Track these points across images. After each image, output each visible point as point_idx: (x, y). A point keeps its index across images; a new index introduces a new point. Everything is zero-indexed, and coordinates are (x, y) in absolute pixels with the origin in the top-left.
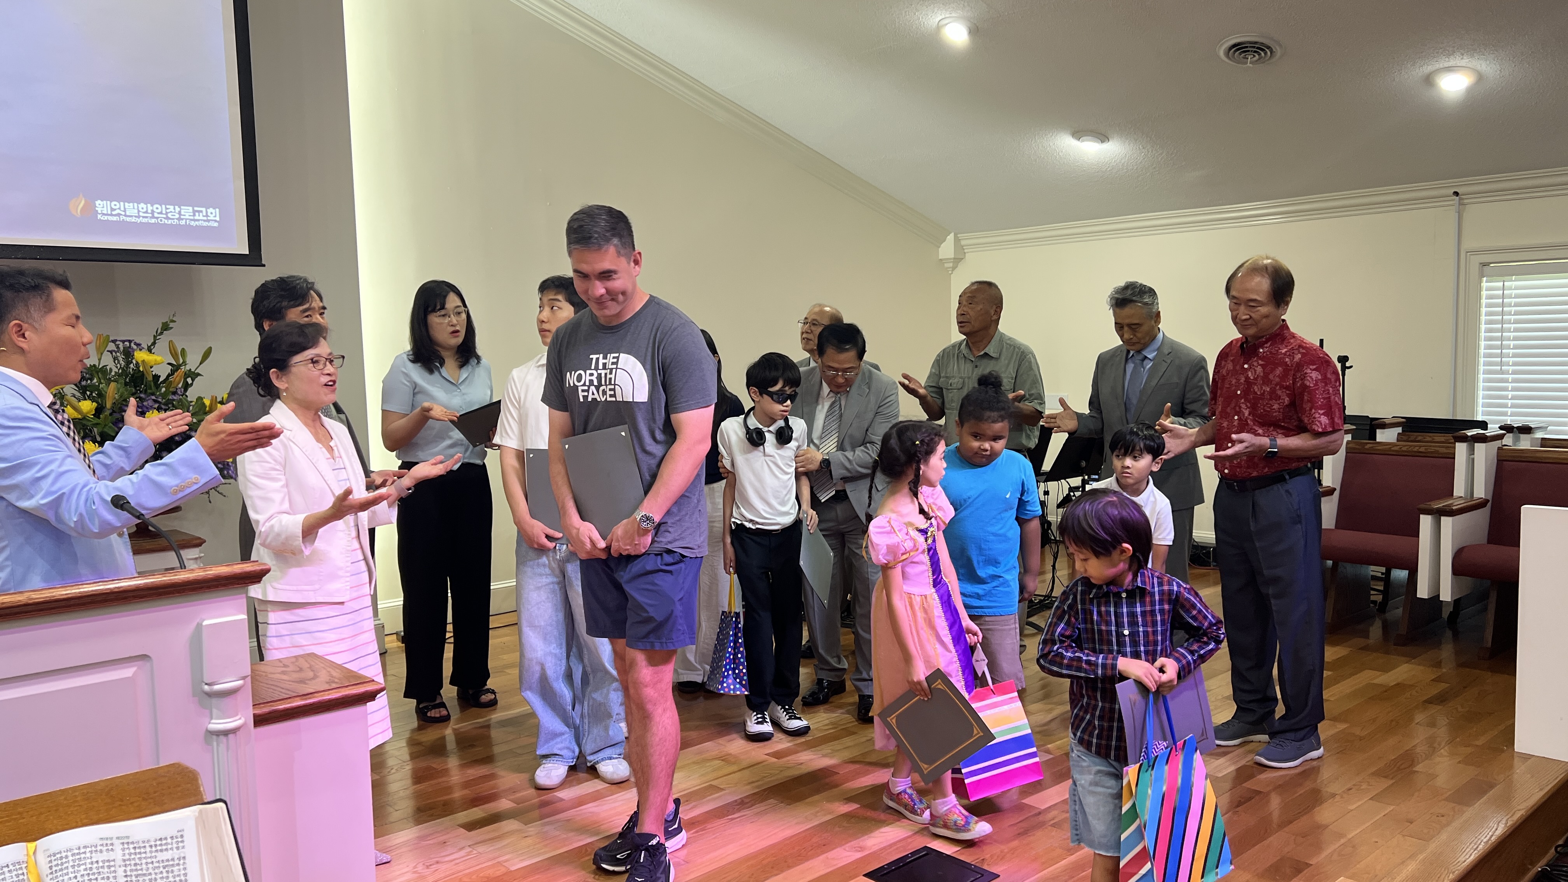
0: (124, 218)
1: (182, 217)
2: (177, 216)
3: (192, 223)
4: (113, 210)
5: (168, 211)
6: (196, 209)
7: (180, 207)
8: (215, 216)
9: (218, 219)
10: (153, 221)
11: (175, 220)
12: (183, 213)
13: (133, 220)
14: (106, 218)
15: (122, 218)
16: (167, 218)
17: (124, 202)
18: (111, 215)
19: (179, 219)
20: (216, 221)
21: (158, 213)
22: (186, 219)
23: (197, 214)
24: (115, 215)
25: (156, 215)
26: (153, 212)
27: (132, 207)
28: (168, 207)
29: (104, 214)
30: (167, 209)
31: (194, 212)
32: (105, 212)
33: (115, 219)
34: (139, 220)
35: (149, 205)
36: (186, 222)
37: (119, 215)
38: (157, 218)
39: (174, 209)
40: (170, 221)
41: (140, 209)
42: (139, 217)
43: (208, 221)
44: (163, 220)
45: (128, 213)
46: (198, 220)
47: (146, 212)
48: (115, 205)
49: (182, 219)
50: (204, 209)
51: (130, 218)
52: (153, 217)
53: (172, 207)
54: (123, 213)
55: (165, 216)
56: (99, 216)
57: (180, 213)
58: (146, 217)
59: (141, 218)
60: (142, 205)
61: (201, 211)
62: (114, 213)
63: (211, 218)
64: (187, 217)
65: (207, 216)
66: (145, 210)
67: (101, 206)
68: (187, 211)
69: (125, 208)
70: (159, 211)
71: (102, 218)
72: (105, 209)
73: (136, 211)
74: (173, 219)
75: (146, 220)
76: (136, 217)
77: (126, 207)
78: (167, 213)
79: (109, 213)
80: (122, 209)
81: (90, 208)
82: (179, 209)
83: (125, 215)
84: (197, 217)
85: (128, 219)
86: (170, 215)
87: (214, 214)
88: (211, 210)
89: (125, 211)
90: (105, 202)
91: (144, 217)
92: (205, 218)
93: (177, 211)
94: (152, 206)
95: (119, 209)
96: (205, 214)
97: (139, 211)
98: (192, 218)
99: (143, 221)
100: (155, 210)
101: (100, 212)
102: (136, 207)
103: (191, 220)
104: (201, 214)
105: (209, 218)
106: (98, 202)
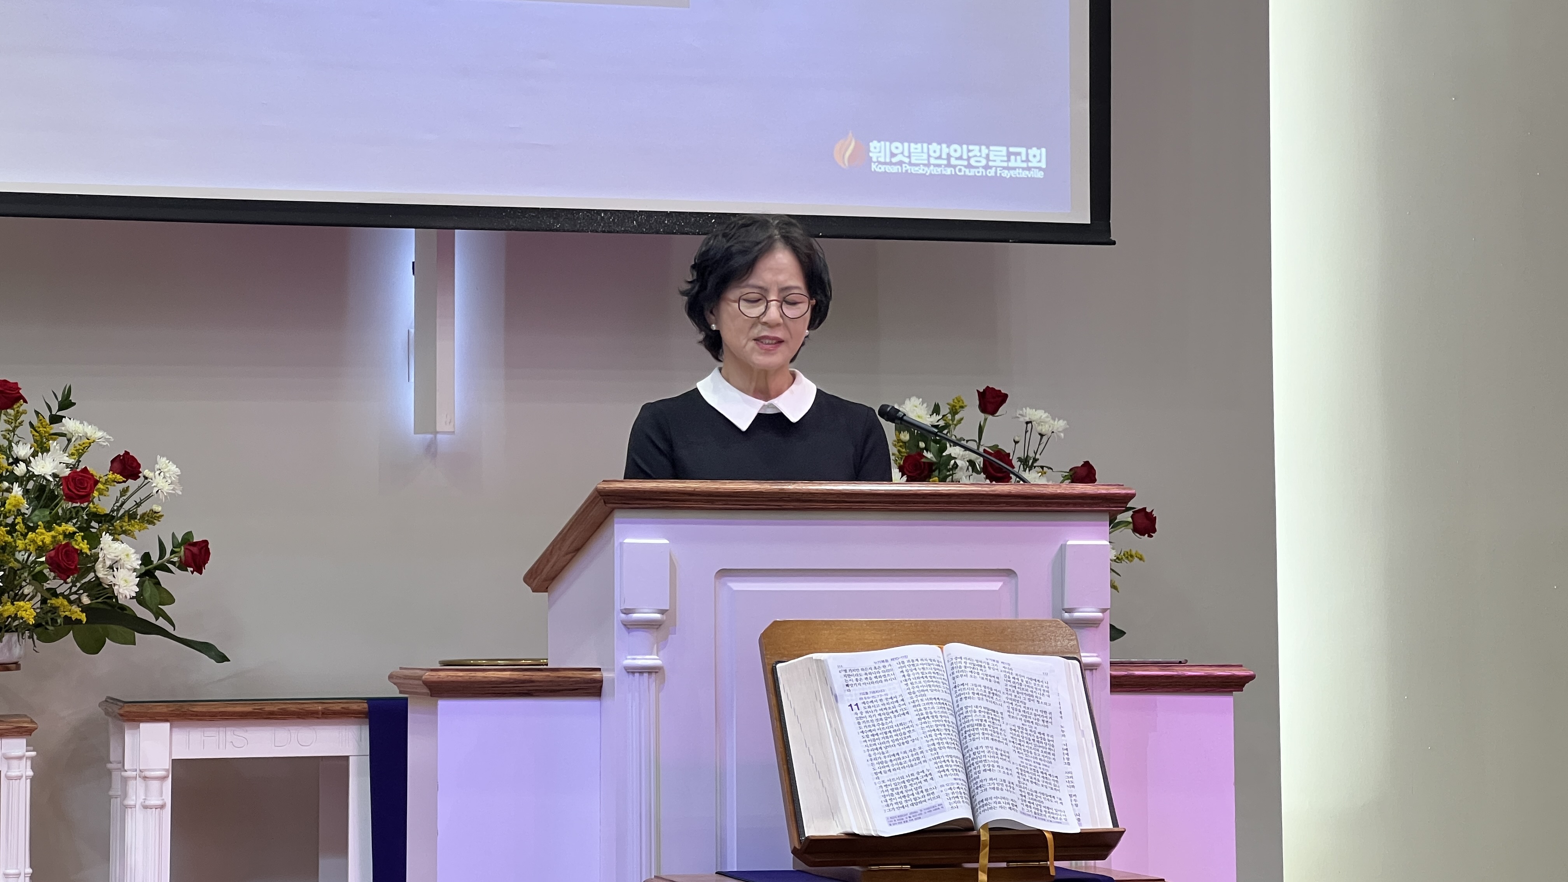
0: (908, 167)
1: (991, 164)
2: (984, 162)
3: (1006, 174)
4: (893, 155)
5: (971, 154)
6: (1012, 149)
7: (988, 148)
8: (1040, 161)
9: (1043, 165)
10: (949, 171)
11: (981, 170)
12: (991, 158)
13: (921, 172)
14: (882, 168)
15: (906, 168)
16: (969, 166)
17: (909, 142)
18: (891, 163)
19: (987, 167)
20: (1040, 169)
21: (957, 159)
22: (997, 167)
23: (1013, 158)
24: (895, 164)
25: (953, 162)
26: (949, 156)
27: (920, 150)
28: (971, 147)
29: (880, 163)
30: (969, 151)
31: (1009, 154)
32: (882, 160)
33: (894, 169)
34: (927, 171)
35: (944, 146)
36: (996, 173)
37: (900, 163)
38: (954, 167)
39: (980, 151)
40: (972, 170)
41: (932, 153)
42: (928, 165)
43: (1029, 169)
44: (963, 169)
45: (913, 161)
46: (1014, 169)
47: (940, 158)
48: (897, 148)
49: (991, 168)
50: (1023, 150)
51: (917, 168)
52: (949, 165)
53: (976, 148)
54: (907, 160)
55: (965, 163)
56: (874, 166)
57: (987, 157)
58: (939, 166)
59: (932, 167)
60: (934, 146)
61: (1019, 154)
62: (894, 160)
63: (1034, 163)
64: (998, 164)
65: (1027, 160)
66: (937, 154)
67: (878, 150)
68: (998, 153)
69: (910, 153)
70: (958, 155)
71: (878, 170)
72: (882, 154)
73: (925, 156)
74: (977, 167)
75: (939, 169)
76: (925, 165)
77: (912, 150)
78: (969, 158)
79: (888, 160)
80: (906, 154)
81: (862, 155)
82: (987, 151)
83: (910, 164)
84: (1012, 164)
85: (914, 170)
86: (972, 162)
87: (1038, 157)
88: (1034, 151)
89: (909, 157)
90: (883, 143)
91: (935, 165)
92: (1024, 165)
93: (984, 155)
94: (948, 147)
95: (902, 153)
96: (1024, 158)
97: (929, 156)
98: (1005, 164)
99: (935, 172)
100: (952, 153)
101: (874, 159)
102: (925, 150)
103: (1004, 168)
104: (1018, 158)
105: (1030, 165)
106: (874, 144)
